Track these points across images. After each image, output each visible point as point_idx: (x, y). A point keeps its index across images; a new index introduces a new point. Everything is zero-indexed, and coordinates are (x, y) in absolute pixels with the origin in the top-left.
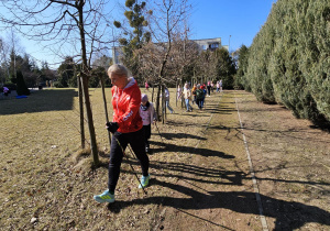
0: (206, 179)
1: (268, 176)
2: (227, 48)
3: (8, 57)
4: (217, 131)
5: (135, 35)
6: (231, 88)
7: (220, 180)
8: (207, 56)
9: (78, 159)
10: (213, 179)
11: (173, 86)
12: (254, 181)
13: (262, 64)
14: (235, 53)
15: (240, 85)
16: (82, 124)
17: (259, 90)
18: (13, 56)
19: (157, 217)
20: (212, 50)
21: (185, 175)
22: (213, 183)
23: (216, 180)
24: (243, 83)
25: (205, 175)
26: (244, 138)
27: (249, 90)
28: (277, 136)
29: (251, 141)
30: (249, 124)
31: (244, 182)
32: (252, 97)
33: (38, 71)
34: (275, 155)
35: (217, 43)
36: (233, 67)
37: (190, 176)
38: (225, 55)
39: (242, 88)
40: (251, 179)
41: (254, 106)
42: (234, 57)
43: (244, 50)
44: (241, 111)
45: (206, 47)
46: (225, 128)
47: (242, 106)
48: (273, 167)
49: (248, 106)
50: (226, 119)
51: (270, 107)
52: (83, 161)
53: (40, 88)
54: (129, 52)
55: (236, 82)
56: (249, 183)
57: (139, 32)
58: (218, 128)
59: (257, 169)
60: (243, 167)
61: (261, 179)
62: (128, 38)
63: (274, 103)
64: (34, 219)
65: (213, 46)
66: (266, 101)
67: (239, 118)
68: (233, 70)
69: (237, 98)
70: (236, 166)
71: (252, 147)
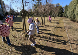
0: (55, 42)
1: (74, 43)
2: (62, 6)
3: (10, 9)
4: (58, 28)
6: (62, 17)
7: (59, 43)
8: (56, 8)
9: (22, 34)
10: (57, 42)
11: (47, 16)
12: (70, 44)
13: (73, 10)
14: (64, 7)
15: (65, 16)
17: (71, 17)
20: (58, 6)
21: (49, 40)
22: (57, 43)
23: (58, 42)
24: (66, 15)
25: (55, 41)
26: (66, 31)
27: (67, 17)
28: (76, 31)
29: (68, 32)
30: (67, 27)
31: (66, 44)
32: (68, 19)
34: (76, 36)
35: (59, 5)
36: (63, 11)
37: (51, 41)
38: (61, 8)
39: (65, 17)
40: (69, 43)
41: (69, 22)
43: (67, 6)
44: (65, 23)
45: (56, 6)
46: (60, 28)
48: (76, 40)
49: (67, 22)
51: (74, 22)
53: (16, 16)
55: (63, 15)
56: (68, 44)
57: (39, 2)
58: (58, 27)
59: (71, 40)
60: (66, 39)
61: (72, 44)
66: (72, 20)
67: (65, 25)
69: (64, 19)
70: (64, 39)
71: (69, 34)
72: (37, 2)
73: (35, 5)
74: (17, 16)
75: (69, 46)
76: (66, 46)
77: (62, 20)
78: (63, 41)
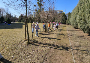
0: (58, 48)
3: (6, 14)
5: (40, 9)
6: (66, 24)
7: (62, 49)
8: (59, 15)
10: (60, 49)
12: (72, 50)
13: (75, 17)
16: (25, 32)
17: (74, 25)
18: (7, 14)
19: (45, 58)
20: (61, 13)
21: (53, 47)
24: (69, 23)
26: (69, 38)
27: (71, 25)
28: (78, 38)
30: (70, 34)
31: (69, 50)
32: (71, 27)
33: (13, 18)
34: (78, 43)
35: (62, 11)
36: (66, 18)
37: (54, 47)
38: (64, 15)
40: (71, 49)
41: (72, 29)
42: (67, 15)
43: (70, 13)
45: (59, 12)
46: (64, 35)
47: (68, 29)
48: (77, 46)
49: (70, 29)
50: (64, 33)
51: (77, 29)
52: (25, 42)
54: (38, 13)
55: (67, 22)
56: (70, 50)
58: (62, 35)
59: (73, 46)
60: (69, 46)
61: (73, 49)
62: (37, 9)
63: (78, 28)
64: (13, 56)
65: (61, 12)
66: (75, 28)
67: (68, 32)
68: (66, 19)
69: (67, 27)
70: (67, 45)
71: (71, 40)
72: (39, 7)
75: (71, 51)
76: (68, 51)
77: (65, 27)
78: (66, 47)
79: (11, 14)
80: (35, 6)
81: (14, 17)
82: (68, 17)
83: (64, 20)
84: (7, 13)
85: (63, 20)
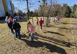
0: (58, 43)
2: (69, 5)
4: (63, 29)
5: (43, 4)
6: (69, 17)
7: (63, 44)
8: (63, 8)
10: (60, 44)
14: (72, 7)
19: (42, 52)
20: (65, 6)
21: (52, 41)
22: (60, 45)
23: (61, 44)
24: (73, 16)
26: (72, 32)
29: (75, 33)
30: (74, 28)
31: (71, 46)
35: (66, 4)
36: (71, 11)
37: (53, 41)
38: (68, 8)
40: (74, 46)
44: (72, 24)
45: (63, 6)
46: (66, 29)
47: (73, 22)
55: (71, 15)
57: (44, 3)
60: (71, 41)
62: (42, 5)
64: (15, 46)
67: (71, 26)
68: (70, 12)
69: (71, 20)
70: (69, 41)
71: (75, 35)
73: (41, 6)
74: (24, 16)
76: (70, 48)
77: (69, 21)
78: (67, 43)
79: (21, 11)
80: (39, 2)
81: (24, 13)
82: (72, 10)
83: (68, 13)
84: (19, 10)
85: (66, 13)
